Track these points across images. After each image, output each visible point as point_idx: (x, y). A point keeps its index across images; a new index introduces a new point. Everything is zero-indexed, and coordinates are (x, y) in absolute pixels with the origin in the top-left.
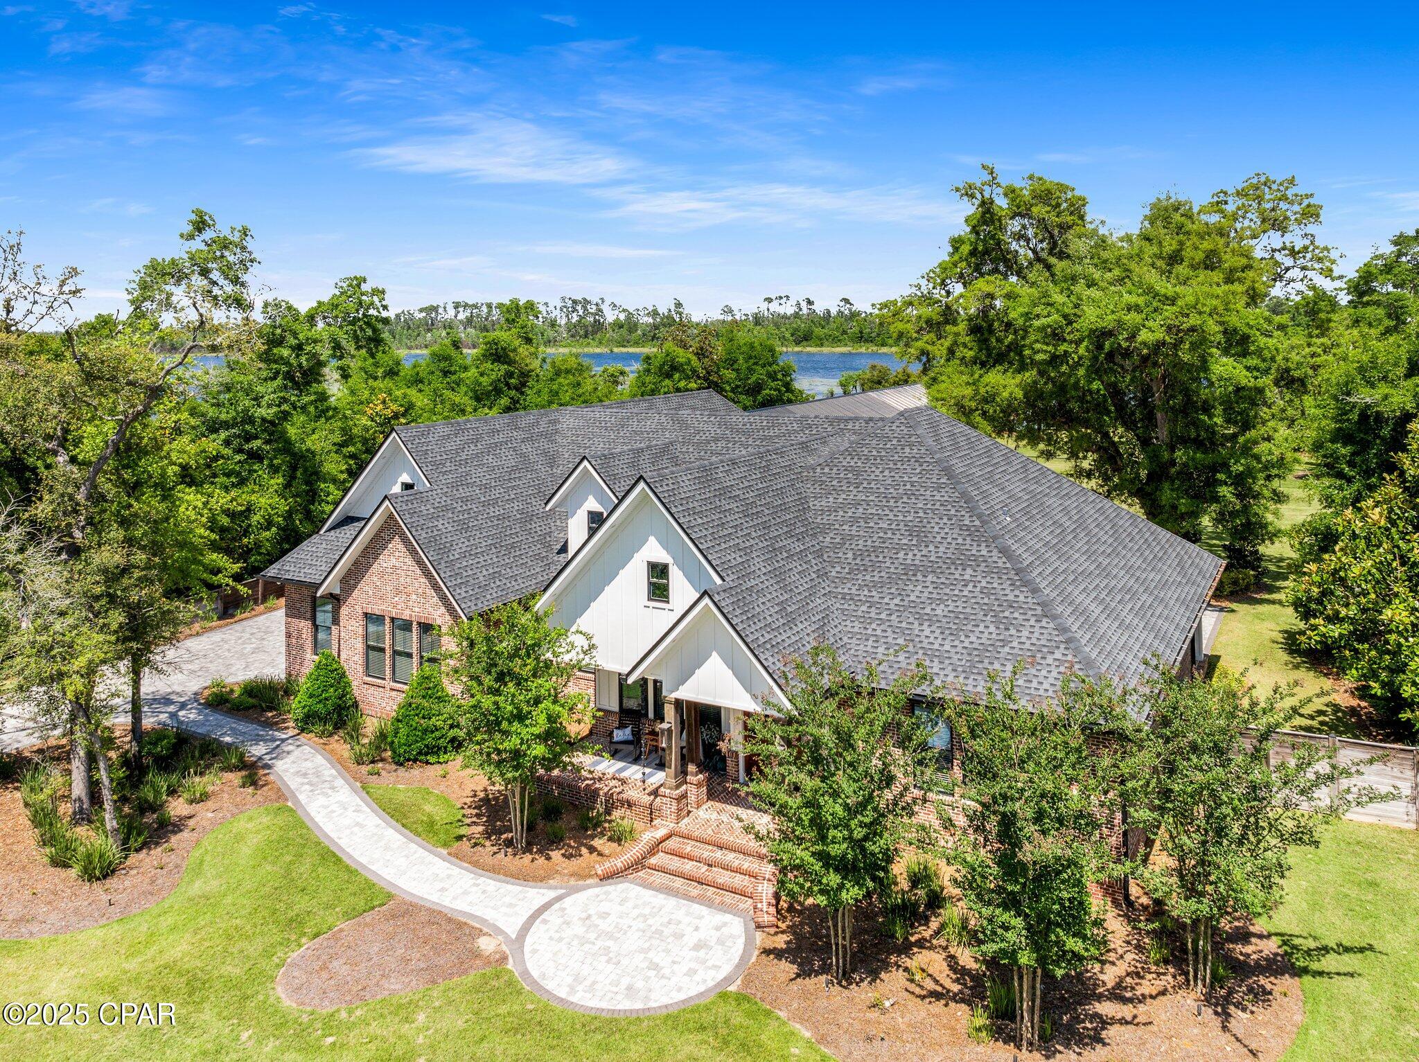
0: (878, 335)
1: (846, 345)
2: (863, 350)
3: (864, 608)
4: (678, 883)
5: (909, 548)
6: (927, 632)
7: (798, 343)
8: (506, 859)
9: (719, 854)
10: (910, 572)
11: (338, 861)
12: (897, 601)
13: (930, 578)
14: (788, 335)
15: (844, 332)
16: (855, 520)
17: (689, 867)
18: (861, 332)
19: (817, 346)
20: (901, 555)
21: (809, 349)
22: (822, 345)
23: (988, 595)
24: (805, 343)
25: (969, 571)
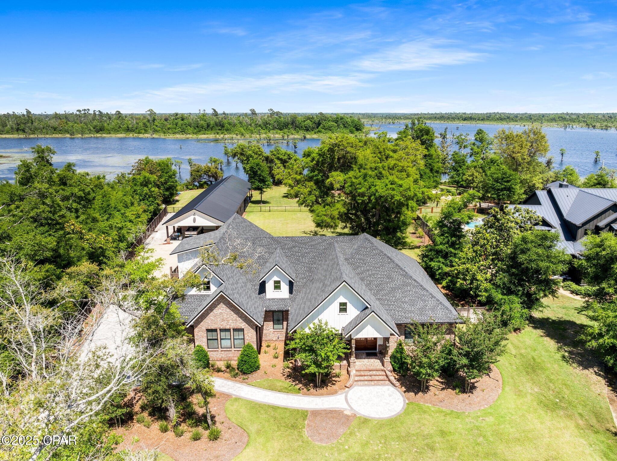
0: (136, 129)
1: (121, 133)
2: (131, 135)
3: (386, 302)
4: (366, 382)
5: (390, 283)
6: (406, 306)
7: (98, 132)
8: (320, 391)
9: (371, 372)
10: (393, 289)
11: (278, 407)
12: (394, 298)
13: (400, 291)
14: (92, 128)
15: (120, 127)
16: (370, 276)
17: (366, 378)
18: (128, 127)
19: (108, 134)
20: (388, 285)
21: (104, 135)
22: (110, 133)
23: (417, 293)
24: (101, 132)
25: (409, 287)
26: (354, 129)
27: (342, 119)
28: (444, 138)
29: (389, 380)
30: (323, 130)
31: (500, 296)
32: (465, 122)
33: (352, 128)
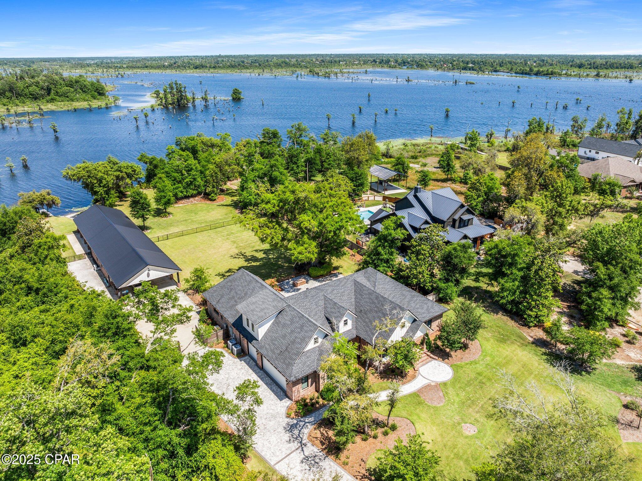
8: (407, 379)
26: (96, 94)
27: (77, 82)
28: (206, 102)
29: (431, 357)
30: (57, 97)
31: (443, 285)
32: (198, 70)
33: (93, 92)
